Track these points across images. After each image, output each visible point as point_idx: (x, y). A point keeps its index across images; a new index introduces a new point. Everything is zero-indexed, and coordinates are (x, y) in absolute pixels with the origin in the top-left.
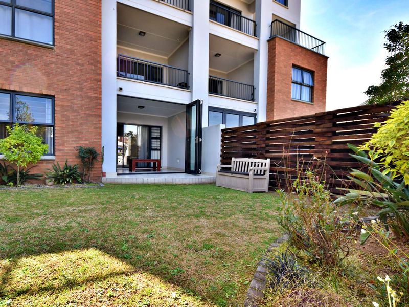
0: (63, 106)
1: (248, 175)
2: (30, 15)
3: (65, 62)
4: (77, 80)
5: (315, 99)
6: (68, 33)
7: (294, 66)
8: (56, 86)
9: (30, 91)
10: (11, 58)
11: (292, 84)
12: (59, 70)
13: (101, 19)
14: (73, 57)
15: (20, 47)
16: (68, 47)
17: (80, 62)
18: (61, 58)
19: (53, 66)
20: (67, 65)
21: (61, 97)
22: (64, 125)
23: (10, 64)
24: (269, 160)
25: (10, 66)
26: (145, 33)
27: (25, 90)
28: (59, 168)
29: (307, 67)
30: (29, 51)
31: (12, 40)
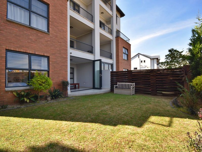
0: (53, 61)
1: (131, 89)
2: (36, 16)
3: (54, 41)
4: (58, 49)
5: (129, 59)
6: (55, 28)
7: (124, 47)
8: (50, 52)
9: (39, 54)
10: (30, 37)
11: (123, 54)
12: (51, 44)
13: (67, 23)
14: (57, 39)
15: (35, 32)
16: (55, 34)
17: (60, 41)
18: (52, 39)
19: (49, 42)
20: (54, 42)
21: (52, 57)
22: (53, 71)
23: (30, 40)
24: (134, 83)
25: (30, 41)
26: (73, 27)
27: (37, 53)
28: (51, 91)
29: (127, 48)
30: (39, 34)
31: (30, 28)
